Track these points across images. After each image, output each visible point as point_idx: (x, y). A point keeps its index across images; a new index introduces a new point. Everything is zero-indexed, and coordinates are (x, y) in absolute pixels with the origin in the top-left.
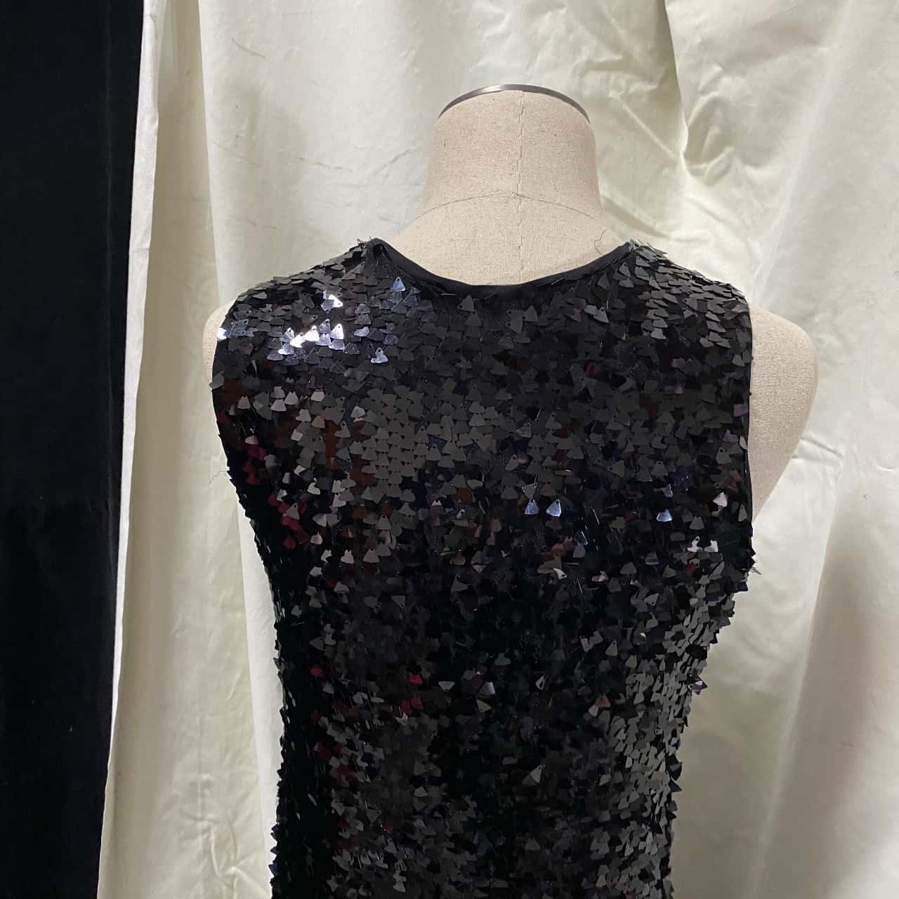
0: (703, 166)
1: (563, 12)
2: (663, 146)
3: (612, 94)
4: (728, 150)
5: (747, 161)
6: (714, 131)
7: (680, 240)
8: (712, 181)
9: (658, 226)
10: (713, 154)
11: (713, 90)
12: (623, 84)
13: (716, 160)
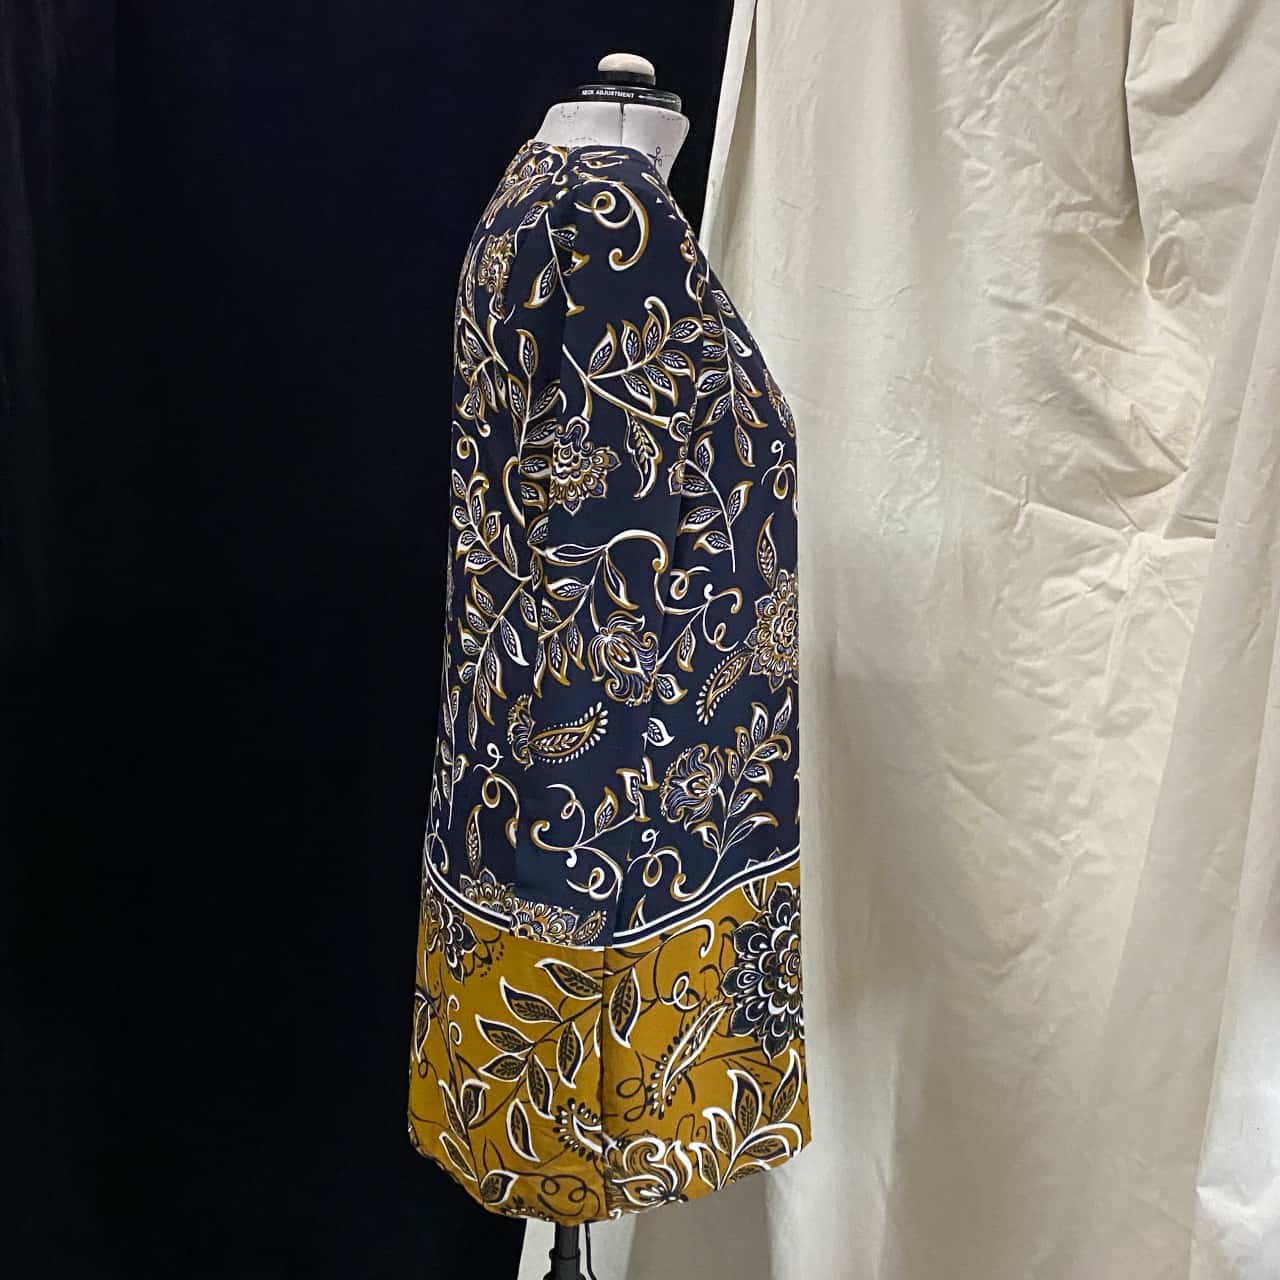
0: (1162, 291)
1: (1040, 165)
2: (1128, 274)
3: (1082, 230)
4: (1186, 279)
5: (1201, 290)
6: (1172, 264)
7: (1145, 355)
8: (1174, 303)
9: (1123, 342)
10: (1173, 281)
11: (1171, 229)
12: (1092, 220)
13: (1175, 287)
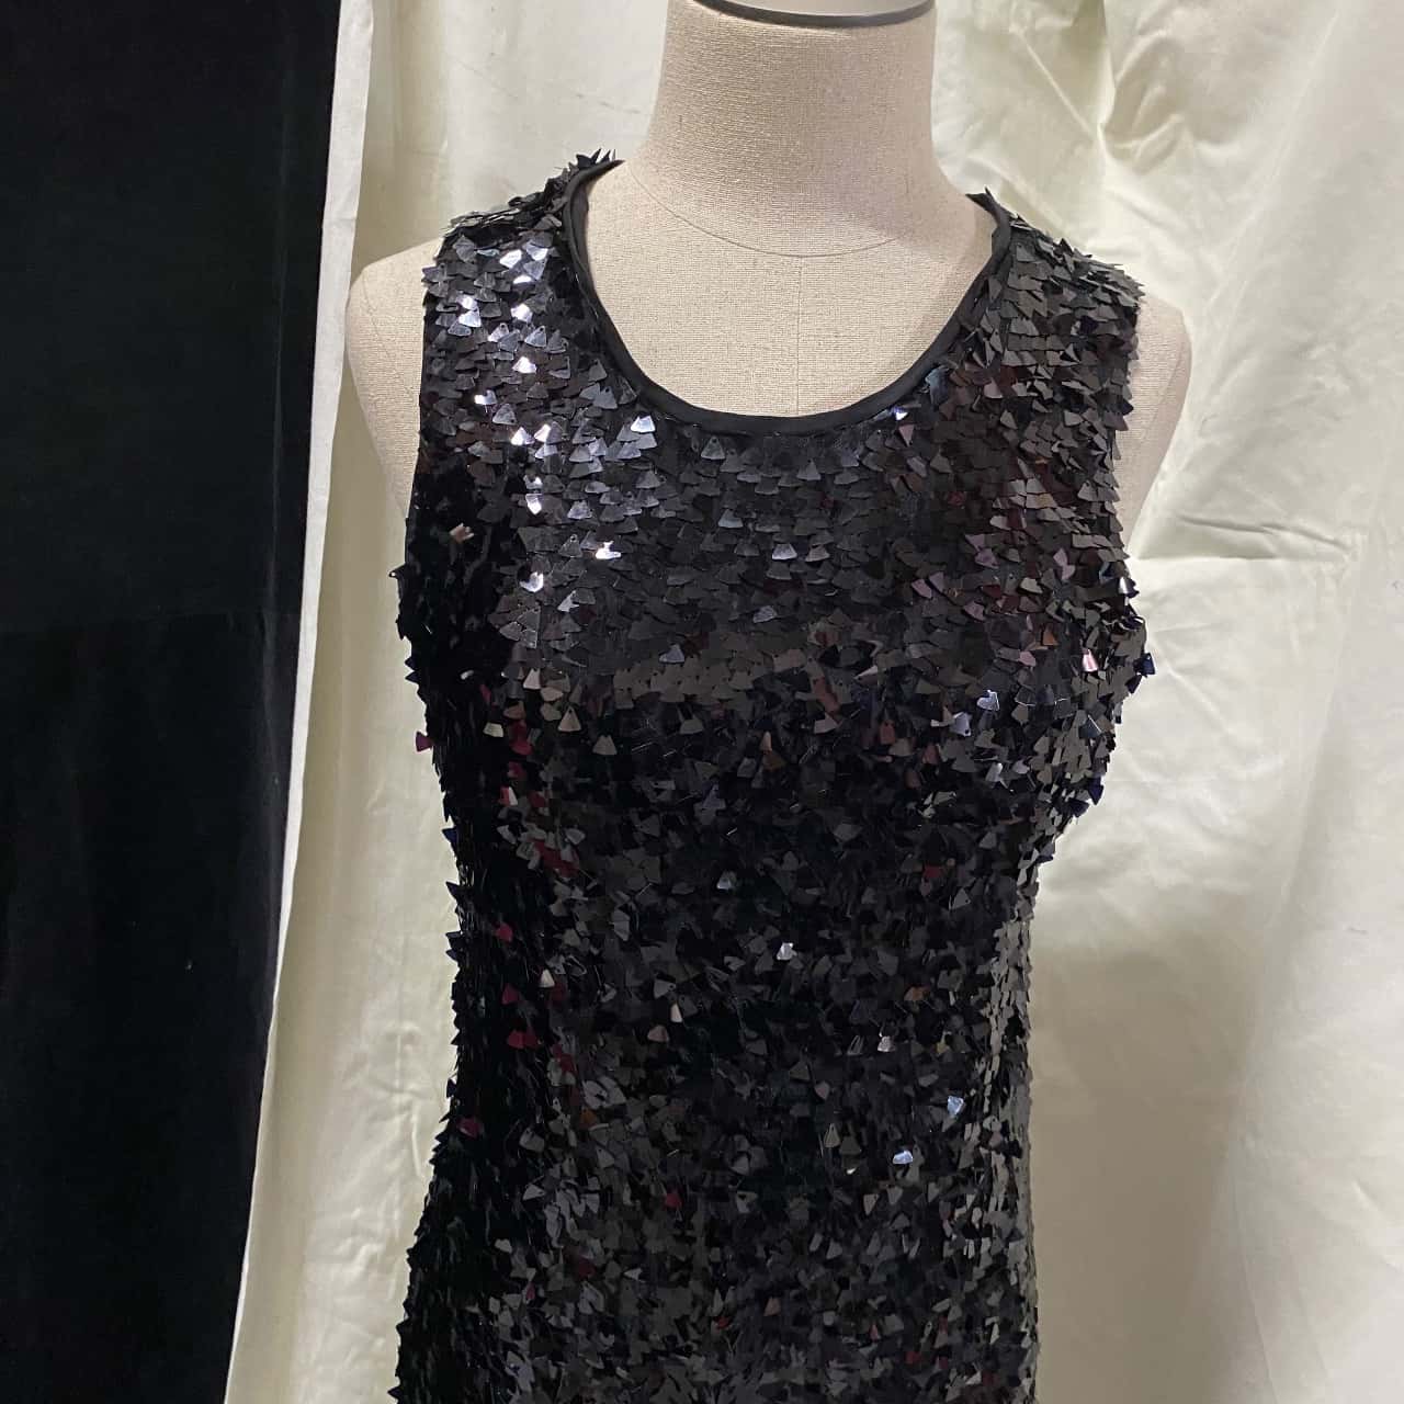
0: (1130, 145)
2: (1076, 115)
3: (1014, 28)
4: (1175, 118)
8: (1145, 167)
10: (1151, 125)
11: (1157, 28)
12: (1027, 15)
13: (1154, 136)
